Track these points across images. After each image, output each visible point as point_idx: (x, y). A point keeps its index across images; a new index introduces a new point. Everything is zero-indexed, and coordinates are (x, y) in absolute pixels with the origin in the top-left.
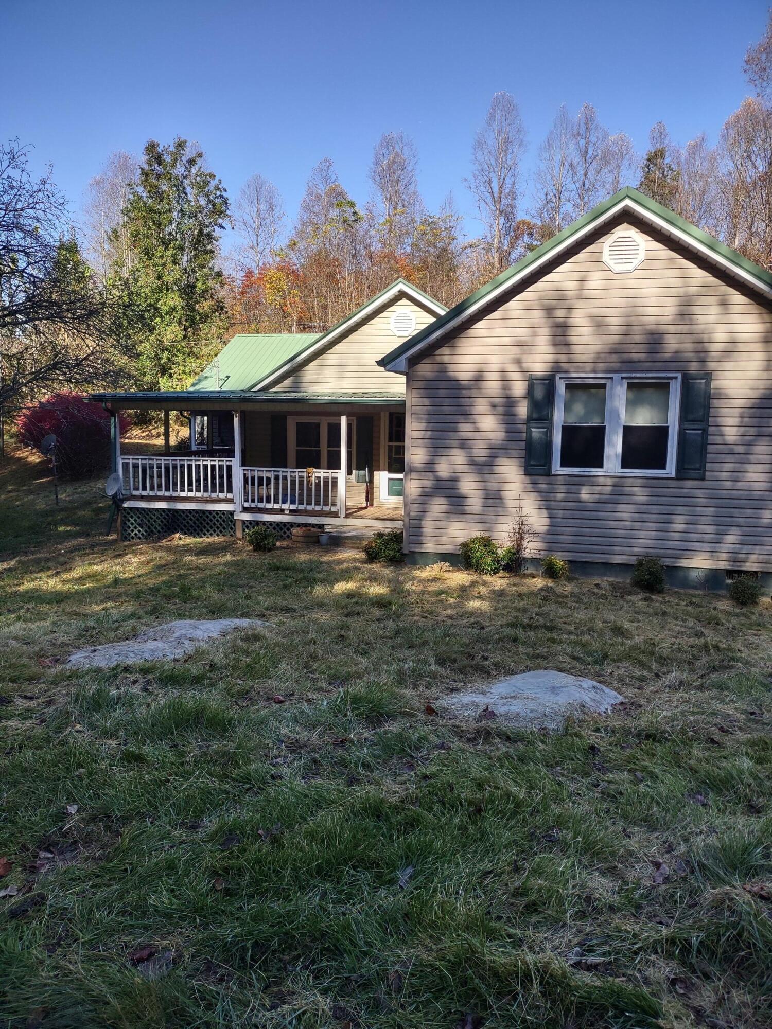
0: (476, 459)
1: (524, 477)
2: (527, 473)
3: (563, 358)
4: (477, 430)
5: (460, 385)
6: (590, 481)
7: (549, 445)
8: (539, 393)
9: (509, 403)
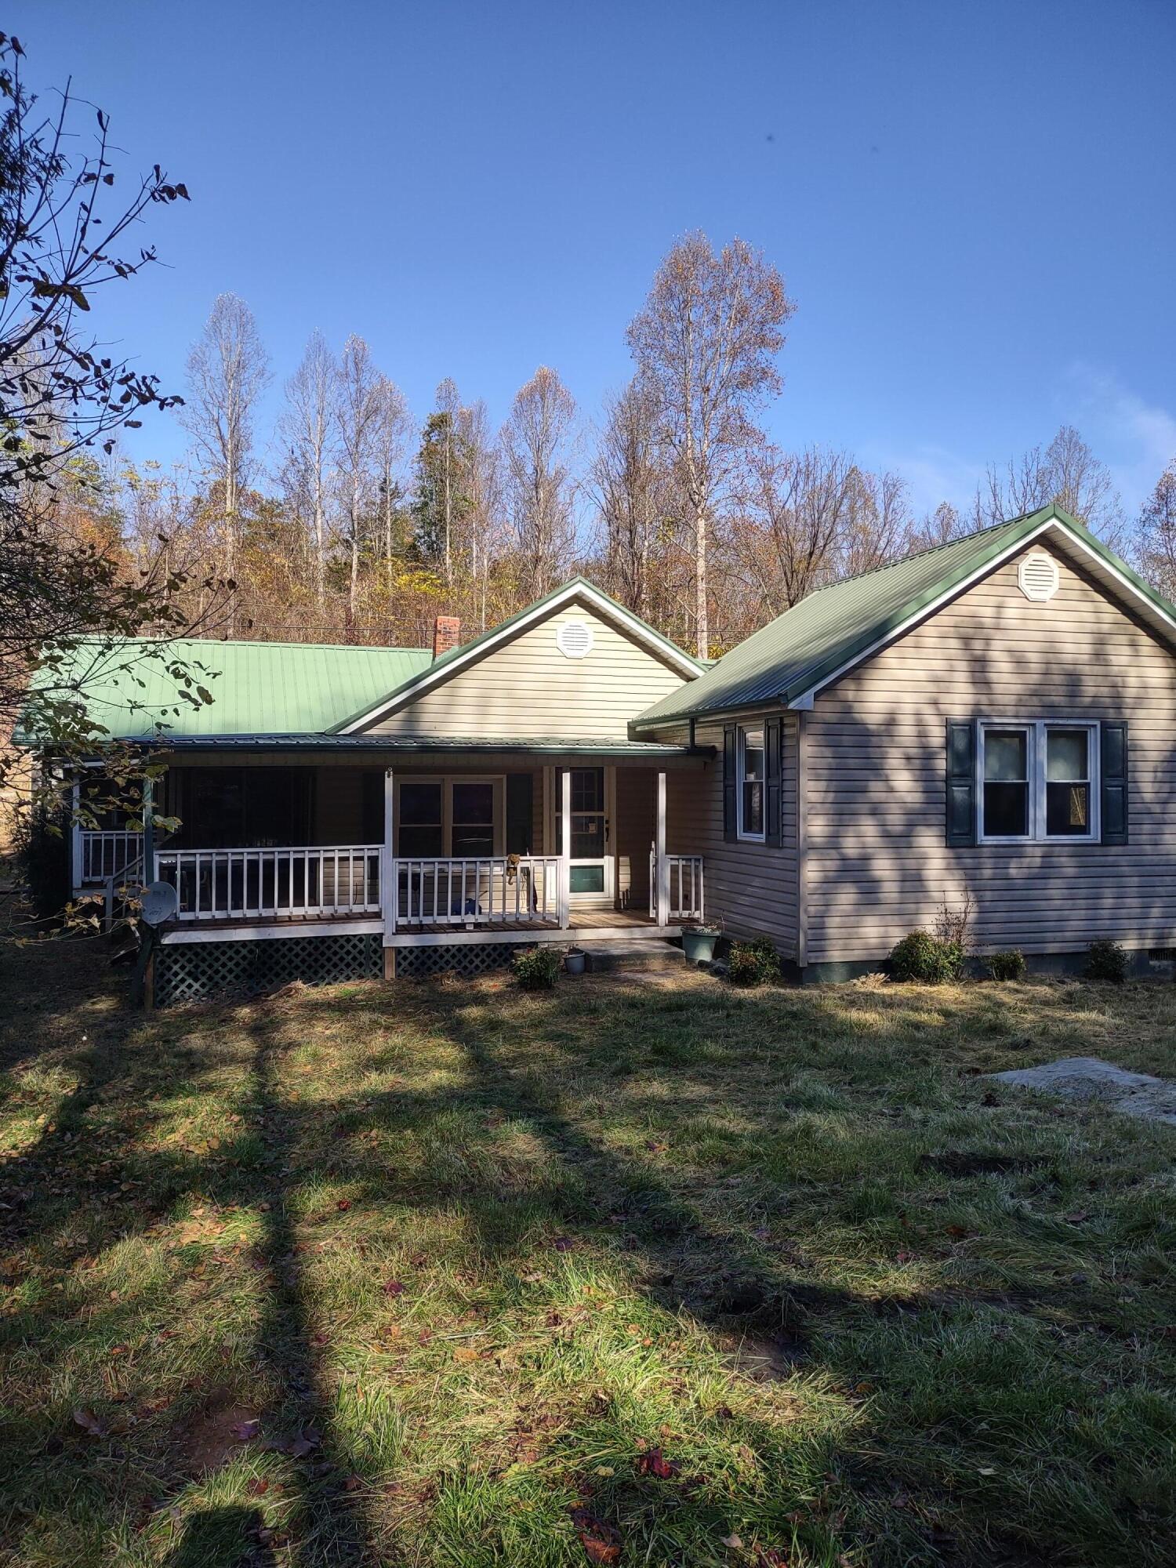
0: (889, 828)
1: (946, 850)
2: (950, 845)
3: (984, 699)
4: (891, 790)
5: (868, 730)
6: (1017, 851)
7: (972, 807)
8: (961, 743)
9: (927, 756)
